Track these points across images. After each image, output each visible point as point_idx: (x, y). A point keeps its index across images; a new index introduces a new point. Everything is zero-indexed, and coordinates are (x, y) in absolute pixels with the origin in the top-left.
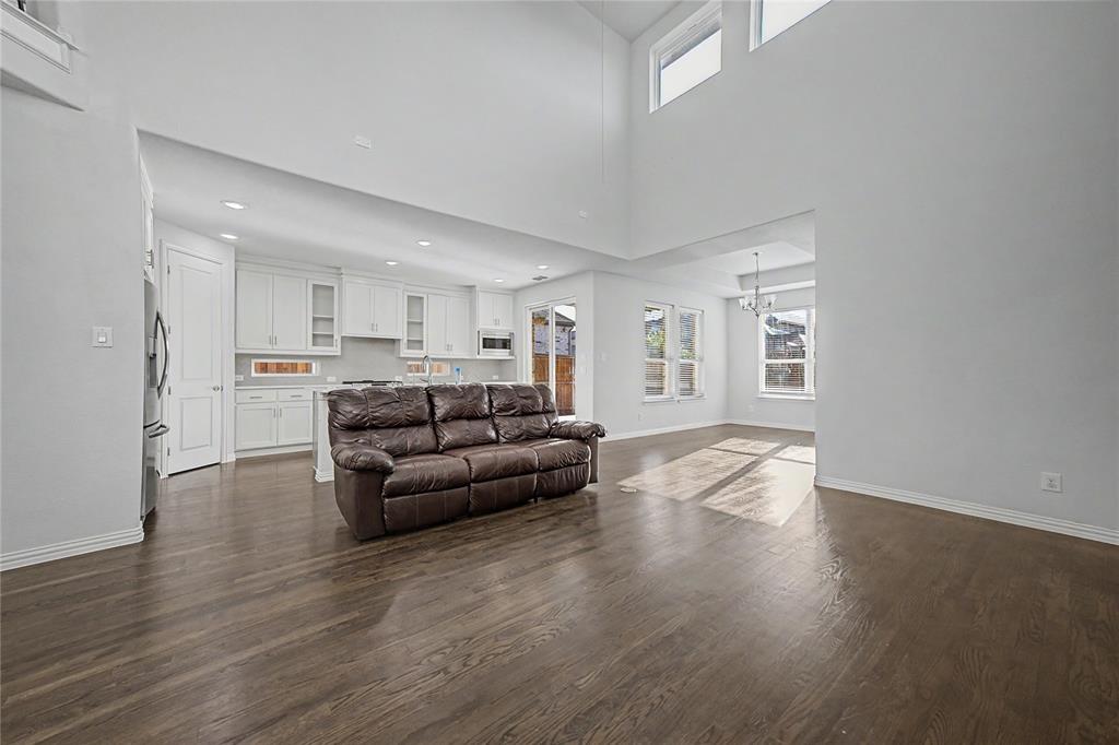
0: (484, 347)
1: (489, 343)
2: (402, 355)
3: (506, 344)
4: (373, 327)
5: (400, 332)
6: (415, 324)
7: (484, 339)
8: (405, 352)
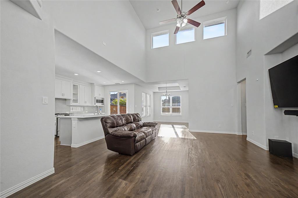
0: (97, 102)
1: (98, 101)
2: (71, 105)
3: (102, 101)
4: (63, 95)
5: (71, 97)
6: (75, 94)
7: (97, 100)
8: (72, 104)
